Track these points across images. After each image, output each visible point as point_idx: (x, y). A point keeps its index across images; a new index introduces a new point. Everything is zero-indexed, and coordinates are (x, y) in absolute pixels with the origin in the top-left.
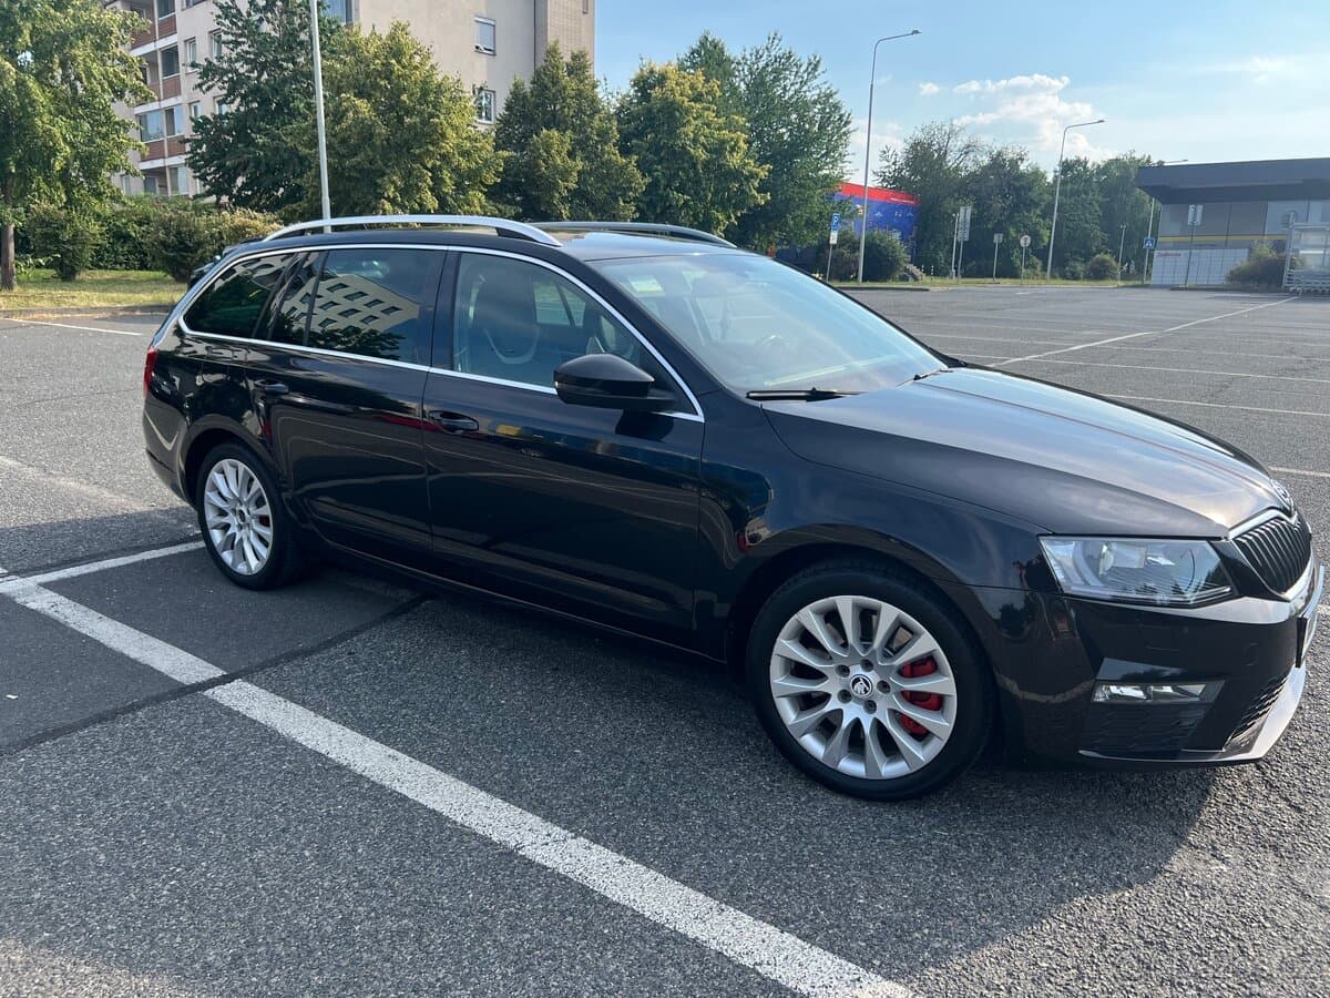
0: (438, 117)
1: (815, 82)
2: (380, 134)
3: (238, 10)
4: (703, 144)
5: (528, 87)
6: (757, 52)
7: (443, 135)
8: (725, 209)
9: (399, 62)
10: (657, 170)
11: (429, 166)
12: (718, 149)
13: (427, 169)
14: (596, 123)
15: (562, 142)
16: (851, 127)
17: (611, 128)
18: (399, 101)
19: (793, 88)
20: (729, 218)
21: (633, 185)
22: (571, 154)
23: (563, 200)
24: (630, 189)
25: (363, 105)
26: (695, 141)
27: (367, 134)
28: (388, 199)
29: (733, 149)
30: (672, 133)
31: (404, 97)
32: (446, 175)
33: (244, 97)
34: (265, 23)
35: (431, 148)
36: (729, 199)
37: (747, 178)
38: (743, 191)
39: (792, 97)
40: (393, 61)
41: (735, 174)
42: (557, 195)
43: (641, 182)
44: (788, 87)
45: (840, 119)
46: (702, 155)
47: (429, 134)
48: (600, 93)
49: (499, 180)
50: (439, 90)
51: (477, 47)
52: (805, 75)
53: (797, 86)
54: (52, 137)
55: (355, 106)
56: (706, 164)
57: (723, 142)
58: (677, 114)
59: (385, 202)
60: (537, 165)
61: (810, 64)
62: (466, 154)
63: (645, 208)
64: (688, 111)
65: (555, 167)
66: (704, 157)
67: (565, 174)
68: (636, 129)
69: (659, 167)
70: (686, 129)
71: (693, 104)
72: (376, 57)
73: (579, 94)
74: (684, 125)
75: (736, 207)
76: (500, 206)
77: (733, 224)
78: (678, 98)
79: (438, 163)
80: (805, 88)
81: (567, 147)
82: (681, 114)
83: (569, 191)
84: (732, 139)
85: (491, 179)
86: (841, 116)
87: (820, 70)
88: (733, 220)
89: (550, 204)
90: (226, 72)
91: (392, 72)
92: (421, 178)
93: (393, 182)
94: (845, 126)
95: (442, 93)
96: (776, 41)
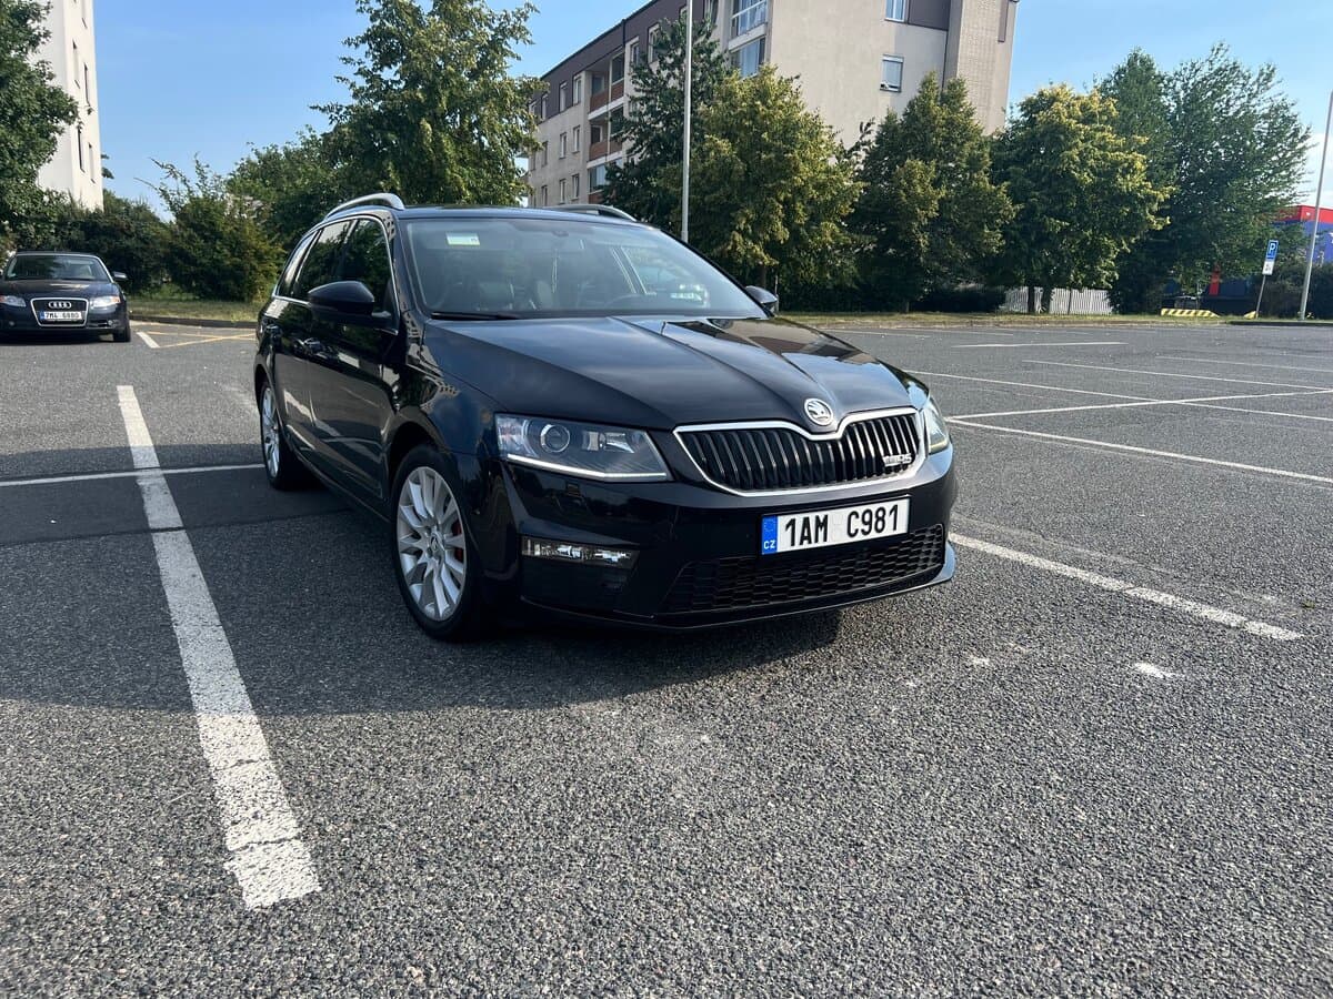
0: (792, 152)
1: (1267, 94)
2: (737, 171)
3: (650, 70)
4: (1092, 168)
5: (900, 118)
6: (1193, 65)
7: (796, 169)
8: (1113, 236)
9: (764, 103)
10: (1035, 197)
11: (782, 198)
12: (1108, 173)
13: (780, 202)
14: (966, 151)
15: (927, 172)
16: (1308, 142)
17: (982, 156)
18: (761, 139)
19: (1238, 103)
20: (1120, 245)
21: (1001, 212)
22: (936, 184)
23: (923, 229)
24: (998, 216)
25: (724, 145)
26: (1083, 164)
27: (726, 171)
28: (739, 231)
29: (1126, 171)
30: (1055, 158)
31: (765, 135)
32: (799, 208)
33: (649, 146)
34: (672, 79)
35: (783, 182)
36: (1120, 225)
37: (1142, 202)
38: (1138, 217)
39: (1238, 112)
40: (759, 103)
41: (1129, 198)
42: (916, 224)
43: (1011, 209)
44: (1233, 101)
45: (1295, 134)
46: (1087, 178)
47: (784, 169)
48: (976, 120)
49: (853, 211)
50: (796, 127)
51: (882, 86)
52: (1255, 87)
53: (1244, 100)
54: (457, 183)
55: (717, 146)
56: (1093, 188)
57: (1116, 164)
58: (1062, 137)
59: (736, 234)
60: (897, 196)
61: (1261, 74)
62: (821, 187)
63: (1018, 235)
64: (1074, 134)
65: (916, 196)
66: (1089, 180)
67: (924, 203)
68: (1018, 155)
69: (1037, 193)
70: (1070, 153)
71: (1081, 126)
72: (744, 99)
73: (950, 123)
74: (1070, 149)
75: (1129, 233)
76: (855, 236)
77: (1125, 251)
78: (1065, 120)
79: (790, 195)
80: (1254, 102)
81: (933, 175)
82: (1066, 136)
83: (929, 219)
84: (1127, 160)
85: (847, 209)
86: (1297, 131)
87: (1274, 80)
88: (1125, 247)
89: (908, 233)
90: (635, 125)
91: (757, 113)
92: (773, 210)
93: (746, 215)
94: (1301, 141)
95: (798, 129)
96: (1221, 52)
